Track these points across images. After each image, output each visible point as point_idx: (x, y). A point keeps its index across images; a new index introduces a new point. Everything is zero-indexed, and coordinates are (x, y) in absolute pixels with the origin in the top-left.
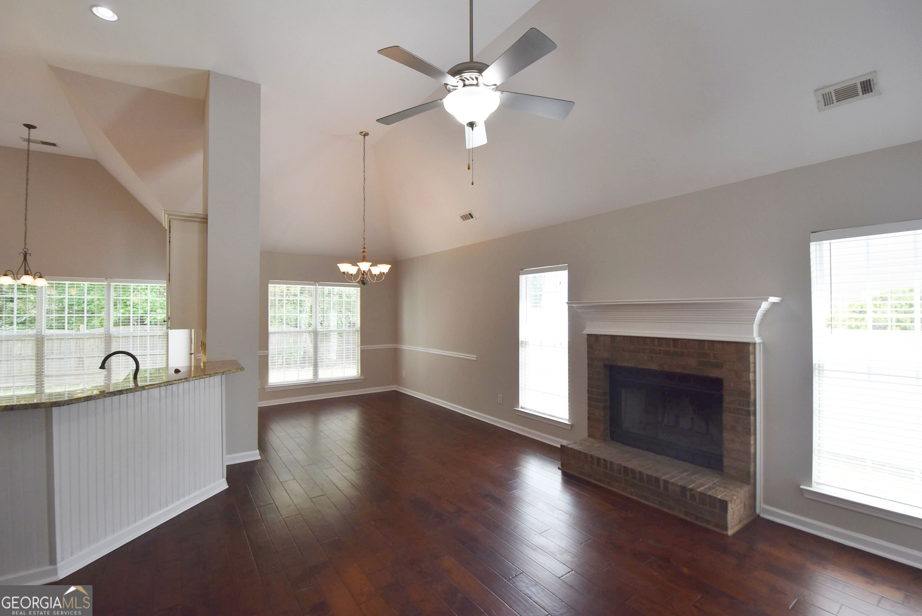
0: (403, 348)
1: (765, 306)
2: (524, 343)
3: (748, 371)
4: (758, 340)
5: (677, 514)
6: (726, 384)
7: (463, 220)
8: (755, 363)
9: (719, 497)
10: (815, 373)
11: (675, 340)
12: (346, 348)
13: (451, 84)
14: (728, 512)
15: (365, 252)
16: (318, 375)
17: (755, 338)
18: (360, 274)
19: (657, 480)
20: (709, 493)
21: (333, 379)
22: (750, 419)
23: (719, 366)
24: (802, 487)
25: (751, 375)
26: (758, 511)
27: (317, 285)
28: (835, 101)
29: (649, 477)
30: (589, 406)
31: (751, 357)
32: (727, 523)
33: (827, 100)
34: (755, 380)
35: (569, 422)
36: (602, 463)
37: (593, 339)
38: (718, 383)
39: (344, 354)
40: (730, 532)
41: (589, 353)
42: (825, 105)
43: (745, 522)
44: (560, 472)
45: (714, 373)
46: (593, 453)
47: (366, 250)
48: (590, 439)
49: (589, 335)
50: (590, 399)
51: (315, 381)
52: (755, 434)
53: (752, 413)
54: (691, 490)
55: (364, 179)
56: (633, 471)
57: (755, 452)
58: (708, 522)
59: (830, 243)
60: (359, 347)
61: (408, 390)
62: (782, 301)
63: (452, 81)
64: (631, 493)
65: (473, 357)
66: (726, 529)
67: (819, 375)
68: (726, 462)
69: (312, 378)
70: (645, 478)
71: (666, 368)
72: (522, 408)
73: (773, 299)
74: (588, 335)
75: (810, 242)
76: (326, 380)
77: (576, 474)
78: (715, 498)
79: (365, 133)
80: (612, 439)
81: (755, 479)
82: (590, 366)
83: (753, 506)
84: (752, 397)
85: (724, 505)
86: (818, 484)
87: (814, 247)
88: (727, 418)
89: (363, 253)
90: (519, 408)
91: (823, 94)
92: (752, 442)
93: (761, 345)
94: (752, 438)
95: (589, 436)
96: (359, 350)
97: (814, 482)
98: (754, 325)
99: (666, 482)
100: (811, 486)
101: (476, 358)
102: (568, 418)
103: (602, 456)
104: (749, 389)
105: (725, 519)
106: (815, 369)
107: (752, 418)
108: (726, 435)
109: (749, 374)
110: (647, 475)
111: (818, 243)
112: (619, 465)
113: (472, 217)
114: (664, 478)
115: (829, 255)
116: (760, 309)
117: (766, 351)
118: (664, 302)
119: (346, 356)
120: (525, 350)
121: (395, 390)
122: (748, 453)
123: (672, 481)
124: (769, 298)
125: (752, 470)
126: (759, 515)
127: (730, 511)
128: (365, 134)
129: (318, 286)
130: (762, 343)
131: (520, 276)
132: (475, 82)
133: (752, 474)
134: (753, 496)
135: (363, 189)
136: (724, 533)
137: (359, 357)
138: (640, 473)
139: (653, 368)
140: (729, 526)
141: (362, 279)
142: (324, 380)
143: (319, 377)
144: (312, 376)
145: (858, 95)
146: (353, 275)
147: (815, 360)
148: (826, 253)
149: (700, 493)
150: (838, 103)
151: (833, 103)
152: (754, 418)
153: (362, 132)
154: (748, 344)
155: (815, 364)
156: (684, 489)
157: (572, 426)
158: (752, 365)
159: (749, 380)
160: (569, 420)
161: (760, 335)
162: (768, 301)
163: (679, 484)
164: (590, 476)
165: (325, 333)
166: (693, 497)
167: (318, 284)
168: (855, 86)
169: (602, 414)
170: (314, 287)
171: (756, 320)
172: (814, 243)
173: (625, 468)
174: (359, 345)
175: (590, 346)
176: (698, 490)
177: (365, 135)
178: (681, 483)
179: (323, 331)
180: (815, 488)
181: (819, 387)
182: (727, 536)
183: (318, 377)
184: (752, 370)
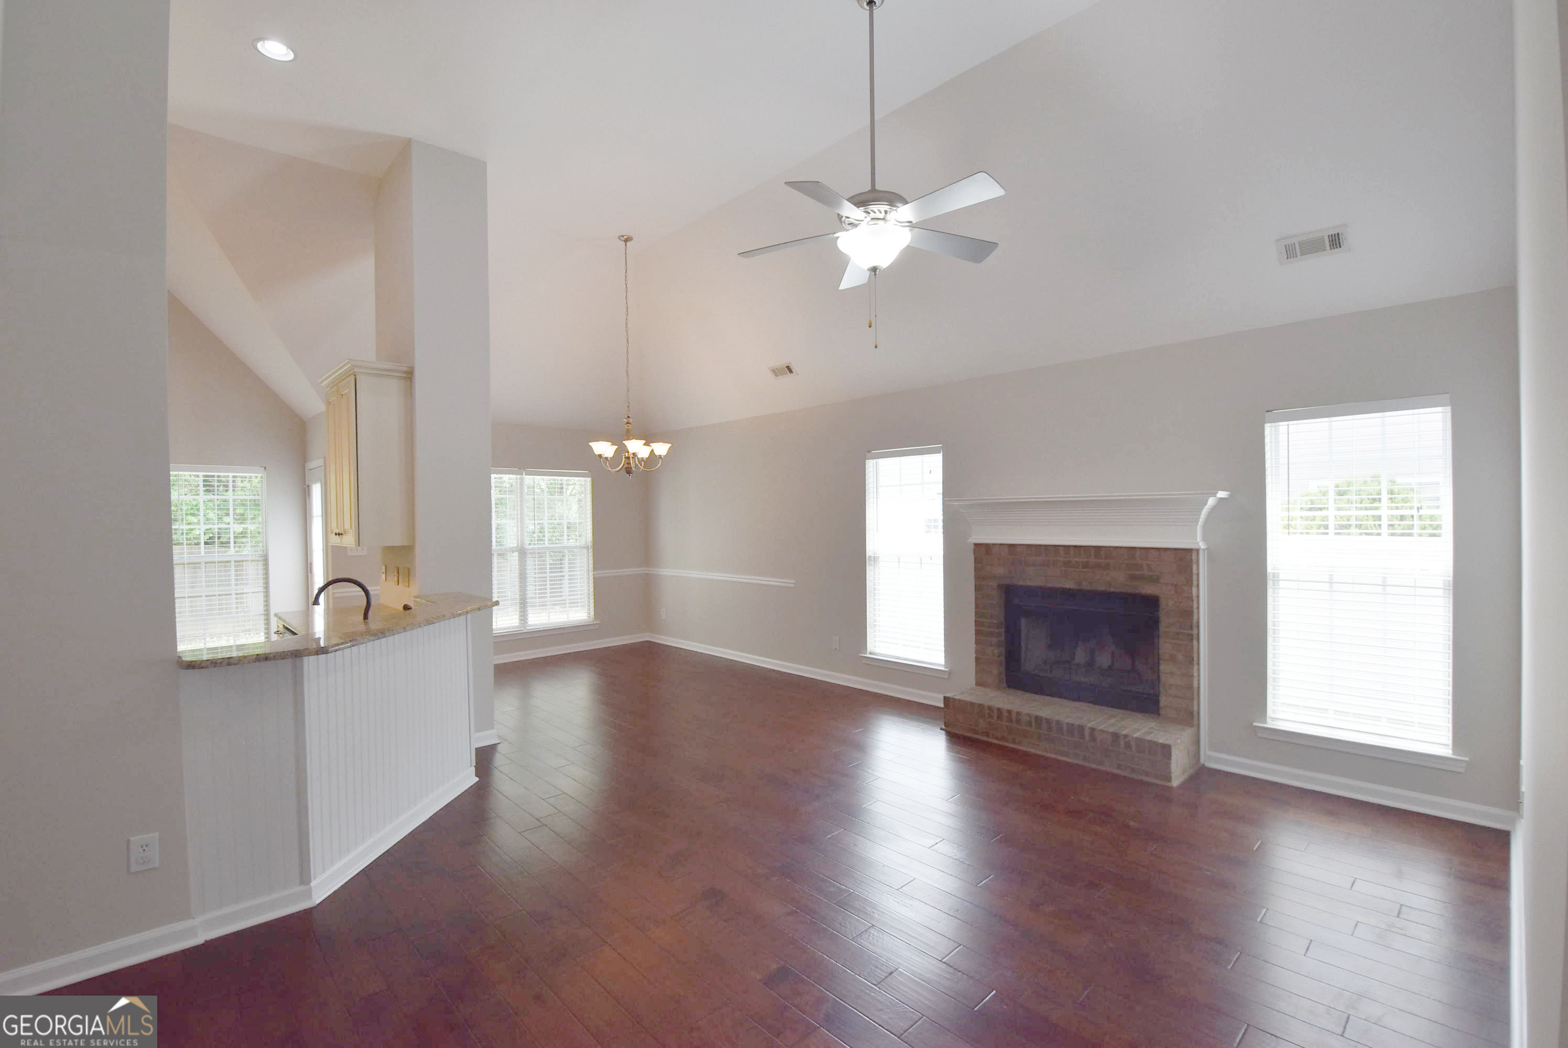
0: (661, 573)
1: (1211, 501)
2: (873, 559)
3: (1191, 586)
4: (1202, 546)
5: (1109, 770)
6: (1163, 602)
7: (775, 375)
8: (1198, 574)
9: (1161, 741)
10: (1270, 584)
11: (1098, 549)
12: (550, 577)
13: (853, 218)
14: (1172, 758)
15: (630, 424)
16: (527, 619)
17: (1199, 543)
18: (624, 458)
19: (1081, 728)
20: (1149, 738)
21: (549, 626)
22: (1192, 643)
23: (1155, 580)
24: (1255, 724)
25: (1194, 590)
26: (1202, 761)
27: (524, 474)
28: (1298, 254)
29: (1070, 726)
30: (977, 642)
31: (1195, 567)
32: (1170, 772)
33: (1290, 252)
34: (1198, 597)
35: (945, 668)
36: (1005, 714)
37: (983, 552)
38: (1152, 602)
39: (548, 587)
40: (1175, 783)
41: (976, 569)
42: (1288, 258)
43: (1191, 771)
44: (943, 732)
45: (1148, 589)
46: (991, 703)
47: (631, 420)
48: (978, 687)
49: (977, 545)
50: (978, 633)
51: (523, 629)
52: (1198, 664)
53: (1195, 637)
54: (1126, 736)
55: (626, 309)
56: (1048, 721)
57: (1199, 688)
58: (1147, 774)
59: (1288, 425)
60: (591, 574)
61: (669, 638)
62: (1230, 496)
63: (851, 212)
64: (1046, 750)
65: (789, 582)
66: (1169, 779)
67: (1273, 587)
68: (1164, 701)
69: (518, 624)
70: (1065, 727)
71: (1085, 586)
72: (870, 654)
73: (1222, 494)
74: (975, 544)
75: (1265, 423)
76: (540, 627)
77: (969, 735)
78: (1156, 744)
79: (626, 237)
80: (1009, 687)
81: (1199, 720)
82: (978, 588)
83: (1197, 755)
84: (1195, 617)
85: (1166, 749)
86: (1273, 719)
87: (1268, 429)
88: (1165, 646)
89: (628, 425)
90: (866, 654)
91: (1286, 246)
92: (1195, 674)
93: (1206, 552)
94: (1196, 667)
95: (977, 684)
96: (591, 578)
97: (1270, 717)
98: (1198, 526)
99: (1093, 730)
100: (1266, 723)
101: (794, 583)
102: (943, 663)
103: (1006, 706)
104: (1192, 607)
105: (1168, 765)
106: (1269, 580)
107: (1195, 642)
108: (1164, 667)
109: (1191, 589)
110: (1068, 724)
111: (1273, 424)
112: (1029, 715)
113: (791, 371)
114: (1090, 725)
115: (1287, 440)
116: (1206, 507)
117: (1211, 559)
118: (1094, 498)
119: (551, 589)
120: (874, 570)
121: (647, 641)
122: (1190, 687)
123: (1101, 728)
124: (1217, 493)
125: (1195, 708)
126: (1204, 765)
127: (1174, 757)
128: (626, 239)
129: (526, 475)
130: (1207, 549)
131: (867, 461)
132: (882, 216)
133: (1195, 713)
134: (1197, 742)
135: (625, 325)
136: (1168, 784)
137: (592, 589)
138: (1058, 722)
139: (1067, 586)
140: (1174, 775)
141: (625, 466)
142: (538, 627)
143: (529, 623)
144: (517, 621)
145: (1325, 250)
146: (609, 459)
147: (1270, 569)
148: (1283, 438)
149: (1137, 739)
150: (1303, 257)
151: (1296, 257)
152: (1197, 644)
153: (623, 236)
154: (1190, 551)
155: (1270, 573)
156: (1116, 736)
157: (950, 673)
158: (1195, 577)
159: (1192, 596)
160: (945, 666)
161: (1204, 539)
162: (1216, 496)
163: (1110, 731)
164: (988, 735)
165: (537, 551)
166: (1128, 746)
167: (526, 473)
168: (1322, 239)
169: (996, 651)
170: (519, 476)
171: (1201, 520)
172: (1269, 424)
173: (1037, 718)
174: (590, 570)
175: (977, 561)
176: (1135, 736)
177: (626, 241)
178: (1111, 730)
179: (534, 549)
180: (1270, 724)
181: (1274, 601)
182: (1171, 788)
183: (527, 623)
184: (1195, 583)
